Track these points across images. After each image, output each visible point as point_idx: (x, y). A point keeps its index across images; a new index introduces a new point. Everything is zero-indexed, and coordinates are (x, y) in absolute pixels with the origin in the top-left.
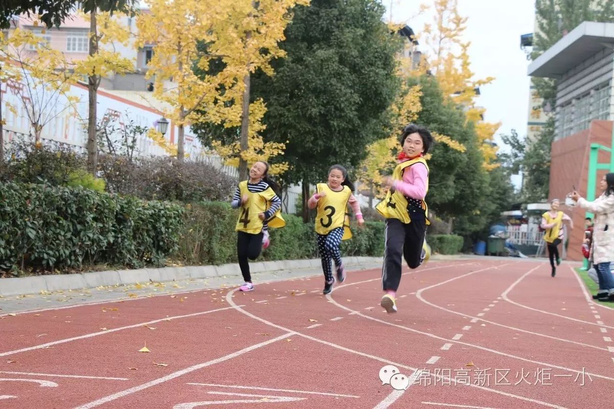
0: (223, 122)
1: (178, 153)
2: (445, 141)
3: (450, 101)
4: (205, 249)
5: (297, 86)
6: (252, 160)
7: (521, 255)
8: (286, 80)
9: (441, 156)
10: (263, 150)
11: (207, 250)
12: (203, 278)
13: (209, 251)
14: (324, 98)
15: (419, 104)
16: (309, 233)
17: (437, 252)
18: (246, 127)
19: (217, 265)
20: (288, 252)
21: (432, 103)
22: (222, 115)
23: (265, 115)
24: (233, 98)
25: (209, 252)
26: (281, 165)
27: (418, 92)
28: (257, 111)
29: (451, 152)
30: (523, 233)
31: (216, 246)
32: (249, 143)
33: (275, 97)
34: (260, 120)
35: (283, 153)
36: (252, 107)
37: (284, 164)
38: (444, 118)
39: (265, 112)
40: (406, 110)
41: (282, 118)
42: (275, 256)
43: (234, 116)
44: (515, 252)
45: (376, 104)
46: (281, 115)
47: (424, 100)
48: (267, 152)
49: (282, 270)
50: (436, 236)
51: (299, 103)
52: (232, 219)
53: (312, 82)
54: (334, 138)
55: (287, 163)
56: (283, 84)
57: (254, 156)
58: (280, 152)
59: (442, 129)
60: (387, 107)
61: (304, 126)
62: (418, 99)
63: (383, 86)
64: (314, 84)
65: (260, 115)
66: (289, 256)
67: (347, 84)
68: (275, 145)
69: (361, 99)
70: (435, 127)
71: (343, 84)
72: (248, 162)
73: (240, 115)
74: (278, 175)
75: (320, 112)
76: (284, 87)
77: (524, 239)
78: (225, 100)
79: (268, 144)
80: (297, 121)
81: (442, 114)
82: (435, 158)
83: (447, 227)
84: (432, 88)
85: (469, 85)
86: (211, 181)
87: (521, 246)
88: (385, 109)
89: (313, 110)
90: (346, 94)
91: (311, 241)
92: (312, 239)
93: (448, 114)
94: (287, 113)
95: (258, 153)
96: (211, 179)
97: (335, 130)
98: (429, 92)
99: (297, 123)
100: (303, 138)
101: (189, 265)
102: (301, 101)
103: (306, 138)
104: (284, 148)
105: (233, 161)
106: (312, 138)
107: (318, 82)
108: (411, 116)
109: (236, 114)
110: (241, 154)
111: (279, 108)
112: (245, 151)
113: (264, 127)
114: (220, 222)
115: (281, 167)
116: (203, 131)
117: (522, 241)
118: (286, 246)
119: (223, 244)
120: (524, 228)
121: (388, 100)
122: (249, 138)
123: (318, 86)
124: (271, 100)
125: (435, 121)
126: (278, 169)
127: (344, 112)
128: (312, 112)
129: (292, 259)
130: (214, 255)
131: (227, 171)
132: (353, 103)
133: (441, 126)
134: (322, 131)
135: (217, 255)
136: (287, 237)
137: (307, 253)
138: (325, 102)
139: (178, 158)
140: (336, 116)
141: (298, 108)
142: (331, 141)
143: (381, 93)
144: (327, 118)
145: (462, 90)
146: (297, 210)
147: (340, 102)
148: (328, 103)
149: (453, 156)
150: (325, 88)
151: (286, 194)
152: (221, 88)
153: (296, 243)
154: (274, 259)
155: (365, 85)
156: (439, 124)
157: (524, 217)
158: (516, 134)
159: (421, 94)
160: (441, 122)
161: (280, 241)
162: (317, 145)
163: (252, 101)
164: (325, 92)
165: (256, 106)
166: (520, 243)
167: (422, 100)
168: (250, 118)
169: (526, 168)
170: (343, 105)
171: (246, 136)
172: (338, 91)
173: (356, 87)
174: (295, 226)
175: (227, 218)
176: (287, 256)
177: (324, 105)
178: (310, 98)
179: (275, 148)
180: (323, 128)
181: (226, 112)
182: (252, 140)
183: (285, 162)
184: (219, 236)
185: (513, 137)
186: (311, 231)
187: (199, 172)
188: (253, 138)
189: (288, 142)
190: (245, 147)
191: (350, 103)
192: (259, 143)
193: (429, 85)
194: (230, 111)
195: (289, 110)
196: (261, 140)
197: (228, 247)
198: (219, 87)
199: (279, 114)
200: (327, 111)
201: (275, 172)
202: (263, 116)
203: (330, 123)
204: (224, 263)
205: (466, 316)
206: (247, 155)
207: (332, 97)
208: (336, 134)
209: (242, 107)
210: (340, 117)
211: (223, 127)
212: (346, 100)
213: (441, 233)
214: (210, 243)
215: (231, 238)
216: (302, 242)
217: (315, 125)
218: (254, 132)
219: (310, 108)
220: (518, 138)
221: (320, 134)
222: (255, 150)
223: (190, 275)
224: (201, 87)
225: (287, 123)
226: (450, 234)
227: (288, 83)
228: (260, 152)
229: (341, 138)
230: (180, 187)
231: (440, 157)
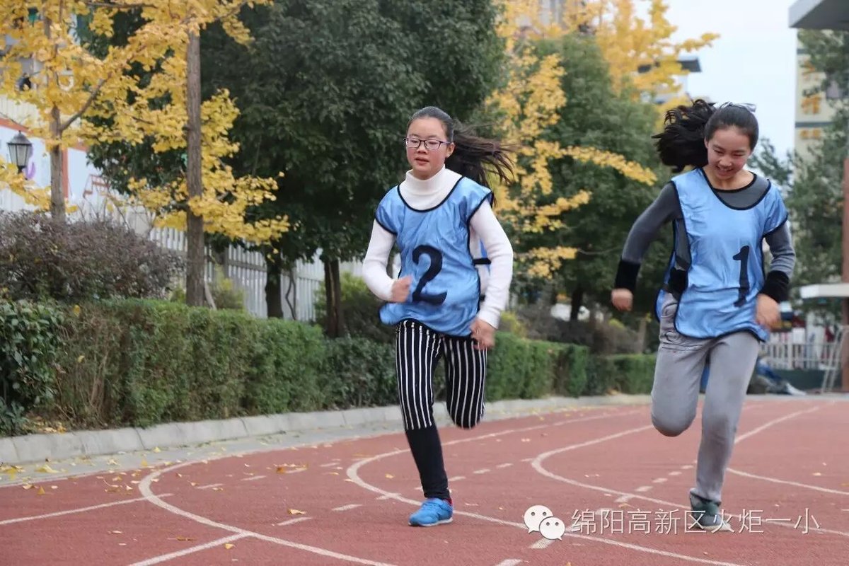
0: (149, 140)
1: (53, 204)
2: (613, 165)
3: (627, 85)
4: (113, 394)
5: (300, 64)
6: (211, 213)
7: (791, 389)
8: (276, 51)
9: (612, 195)
10: (234, 194)
11: (119, 397)
12: (112, 454)
13: (123, 399)
14: (353, 84)
15: (560, 93)
16: (338, 357)
17: (616, 389)
18: (197, 149)
19: (143, 427)
20: (295, 397)
21: (588, 89)
22: (145, 126)
23: (235, 123)
24: (167, 92)
25: (122, 402)
26: (274, 222)
27: (555, 68)
28: (217, 116)
29: (630, 186)
30: (794, 346)
31: (138, 390)
32: (205, 180)
33: (254, 86)
34: (225, 133)
35: (273, 198)
36: (207, 108)
37: (279, 220)
38: (614, 119)
39: (234, 117)
40: (535, 106)
41: (271, 128)
42: (267, 404)
43: (170, 126)
44: (779, 384)
45: (460, 92)
46: (268, 123)
47: (574, 84)
48: (242, 197)
49: (282, 432)
50: (612, 358)
51: (303, 96)
52: (168, 333)
53: (328, 54)
54: (379, 163)
55: (286, 217)
56: (271, 60)
57: (214, 207)
58: (268, 196)
59: (612, 141)
60: (484, 98)
61: (316, 142)
62: (556, 81)
63: (471, 55)
64: (331, 57)
65: (225, 124)
66: (298, 405)
67: (399, 55)
68: (256, 182)
69: (428, 84)
70: (597, 139)
71: (391, 54)
72: (206, 219)
73: (182, 124)
74: (269, 243)
75: (346, 113)
76: (272, 66)
77: (797, 358)
78: (152, 96)
79: (242, 182)
80: (301, 132)
81: (610, 112)
82: (599, 200)
83: (636, 339)
84: (587, 60)
85: (668, 51)
86: (122, 257)
87: (790, 372)
88: (479, 102)
89: (333, 107)
90: (397, 74)
91: (344, 374)
92: (347, 370)
93: (623, 111)
94: (280, 118)
95: (224, 200)
96: (121, 254)
97: (380, 147)
98: (581, 68)
99: (303, 136)
100: (315, 165)
101: (81, 428)
102: (307, 91)
103: (321, 164)
104: (275, 187)
105: (176, 219)
106: (335, 164)
107: (339, 52)
108: (546, 117)
109: (173, 122)
110: (190, 203)
111: (263, 108)
112: (197, 197)
113: (235, 148)
114: (142, 339)
115: (273, 227)
116: (115, 161)
117: (794, 363)
118: (289, 385)
119: (152, 384)
120: (797, 335)
121: (484, 84)
122: (204, 171)
123: (340, 61)
124: (247, 91)
125: (597, 125)
126: (267, 229)
127: (395, 110)
128: (330, 112)
129: (304, 410)
130: (134, 407)
131: (158, 238)
132: (412, 93)
133: (609, 135)
134: (354, 149)
135: (141, 406)
136: (289, 367)
137: (337, 398)
138: (355, 92)
139: (53, 214)
140: (379, 121)
141: (301, 106)
142: (373, 170)
143: (468, 71)
144: (363, 124)
145: (651, 61)
146: (318, 314)
147: (385, 91)
148: (362, 94)
149: (634, 194)
150: (354, 63)
151: (292, 281)
152: (136, 70)
153: (312, 378)
154: (265, 412)
155: (435, 55)
156: (605, 132)
157: (797, 313)
158: (772, 147)
159: (561, 72)
160: (609, 128)
161: (276, 374)
162: (346, 179)
163: (206, 96)
164: (354, 72)
165: (216, 106)
166: (789, 367)
167: (566, 85)
168: (204, 129)
169: (795, 215)
170: (391, 98)
171: (197, 166)
172: (380, 70)
173: (417, 60)
174: (307, 343)
175: (156, 331)
176: (294, 404)
177: (355, 99)
178: (324, 84)
179: (258, 190)
180: (355, 145)
181: (154, 119)
182: (211, 174)
183: (282, 216)
184: (143, 368)
185: (766, 153)
186: (342, 353)
187: (96, 241)
188: (214, 170)
189: (282, 174)
190: (196, 189)
191: (407, 94)
192: (226, 180)
193: (582, 53)
194: (163, 117)
195: (284, 112)
196: (230, 174)
197: (165, 391)
198: (129, 68)
199: (264, 120)
200: (362, 111)
201: (261, 236)
202: (231, 126)
203: (368, 134)
204: (156, 422)
205: (608, 492)
206: (201, 204)
207: (370, 82)
208: (382, 154)
209: (186, 109)
210: (389, 121)
211: (152, 150)
212: (398, 87)
213: (622, 350)
214: (123, 383)
215: (170, 371)
216: (324, 376)
217: (338, 139)
218: (214, 158)
219: (325, 103)
220: (776, 155)
221: (350, 157)
222: (219, 194)
223: (83, 450)
224: (92, 68)
225: (280, 137)
226: (644, 353)
227: (279, 57)
228: (229, 198)
229: (392, 164)
230: (57, 272)
231: (609, 197)
